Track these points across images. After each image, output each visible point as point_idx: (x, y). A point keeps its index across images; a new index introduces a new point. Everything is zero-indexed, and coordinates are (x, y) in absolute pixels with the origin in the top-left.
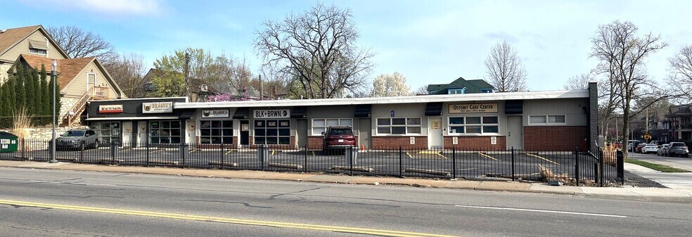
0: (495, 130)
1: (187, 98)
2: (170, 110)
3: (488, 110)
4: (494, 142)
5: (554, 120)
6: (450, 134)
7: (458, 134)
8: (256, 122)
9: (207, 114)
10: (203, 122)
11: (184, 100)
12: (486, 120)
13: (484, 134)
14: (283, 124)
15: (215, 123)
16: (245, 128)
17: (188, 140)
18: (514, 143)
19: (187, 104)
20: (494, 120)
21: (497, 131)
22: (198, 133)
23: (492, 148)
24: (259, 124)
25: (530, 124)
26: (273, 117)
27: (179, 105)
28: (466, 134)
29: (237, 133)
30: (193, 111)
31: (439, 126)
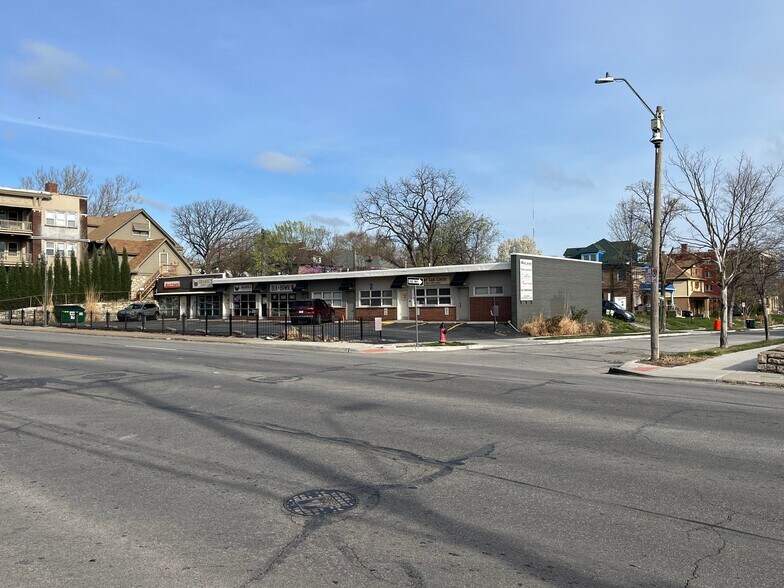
0: (447, 301)
1: (224, 274)
2: (211, 286)
3: (442, 282)
4: (447, 313)
5: (495, 290)
6: (413, 305)
7: (421, 306)
8: (272, 295)
9: (237, 289)
10: (235, 296)
11: (221, 276)
12: (443, 291)
13: (439, 305)
14: (292, 297)
15: (244, 297)
16: (265, 301)
17: (225, 312)
18: (463, 313)
19: (224, 279)
20: (447, 291)
21: (449, 303)
22: (232, 306)
23: (445, 318)
24: (275, 297)
25: (475, 295)
26: (284, 291)
27: (216, 281)
28: (426, 305)
29: (259, 306)
30: (227, 286)
31: (406, 298)
